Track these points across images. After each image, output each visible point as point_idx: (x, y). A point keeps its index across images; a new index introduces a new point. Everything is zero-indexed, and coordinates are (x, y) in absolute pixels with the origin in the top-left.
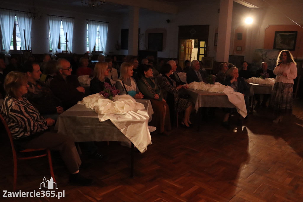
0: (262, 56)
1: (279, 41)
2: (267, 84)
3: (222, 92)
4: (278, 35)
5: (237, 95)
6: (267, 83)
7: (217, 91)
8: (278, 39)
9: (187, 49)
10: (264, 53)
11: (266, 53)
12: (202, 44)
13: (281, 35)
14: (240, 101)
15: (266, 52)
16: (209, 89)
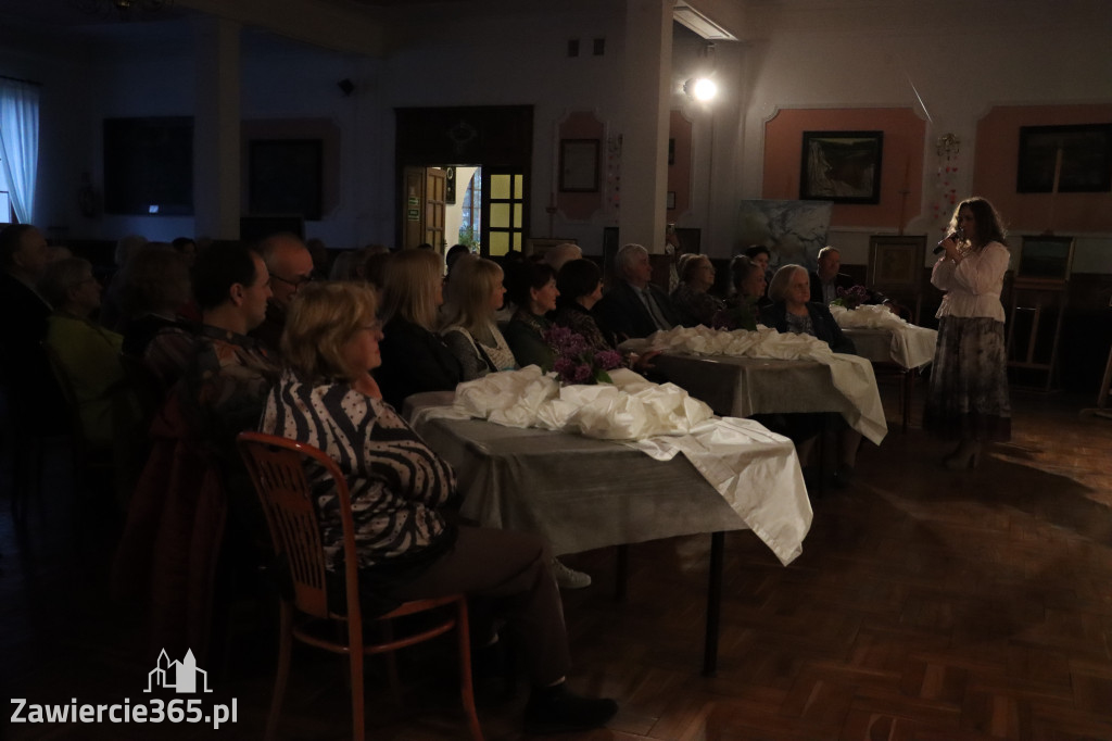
0: (770, 225)
1: (820, 167)
2: (870, 326)
3: (804, 355)
4: (814, 145)
5: (853, 364)
6: (869, 322)
7: (786, 355)
8: (816, 161)
9: (430, 209)
10: (776, 213)
11: (784, 216)
12: (500, 184)
13: (825, 147)
14: (866, 385)
15: (783, 210)
16: (750, 349)
